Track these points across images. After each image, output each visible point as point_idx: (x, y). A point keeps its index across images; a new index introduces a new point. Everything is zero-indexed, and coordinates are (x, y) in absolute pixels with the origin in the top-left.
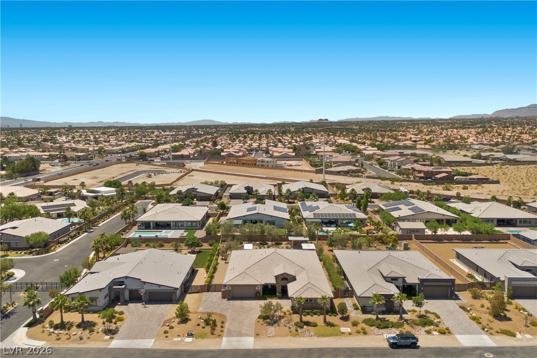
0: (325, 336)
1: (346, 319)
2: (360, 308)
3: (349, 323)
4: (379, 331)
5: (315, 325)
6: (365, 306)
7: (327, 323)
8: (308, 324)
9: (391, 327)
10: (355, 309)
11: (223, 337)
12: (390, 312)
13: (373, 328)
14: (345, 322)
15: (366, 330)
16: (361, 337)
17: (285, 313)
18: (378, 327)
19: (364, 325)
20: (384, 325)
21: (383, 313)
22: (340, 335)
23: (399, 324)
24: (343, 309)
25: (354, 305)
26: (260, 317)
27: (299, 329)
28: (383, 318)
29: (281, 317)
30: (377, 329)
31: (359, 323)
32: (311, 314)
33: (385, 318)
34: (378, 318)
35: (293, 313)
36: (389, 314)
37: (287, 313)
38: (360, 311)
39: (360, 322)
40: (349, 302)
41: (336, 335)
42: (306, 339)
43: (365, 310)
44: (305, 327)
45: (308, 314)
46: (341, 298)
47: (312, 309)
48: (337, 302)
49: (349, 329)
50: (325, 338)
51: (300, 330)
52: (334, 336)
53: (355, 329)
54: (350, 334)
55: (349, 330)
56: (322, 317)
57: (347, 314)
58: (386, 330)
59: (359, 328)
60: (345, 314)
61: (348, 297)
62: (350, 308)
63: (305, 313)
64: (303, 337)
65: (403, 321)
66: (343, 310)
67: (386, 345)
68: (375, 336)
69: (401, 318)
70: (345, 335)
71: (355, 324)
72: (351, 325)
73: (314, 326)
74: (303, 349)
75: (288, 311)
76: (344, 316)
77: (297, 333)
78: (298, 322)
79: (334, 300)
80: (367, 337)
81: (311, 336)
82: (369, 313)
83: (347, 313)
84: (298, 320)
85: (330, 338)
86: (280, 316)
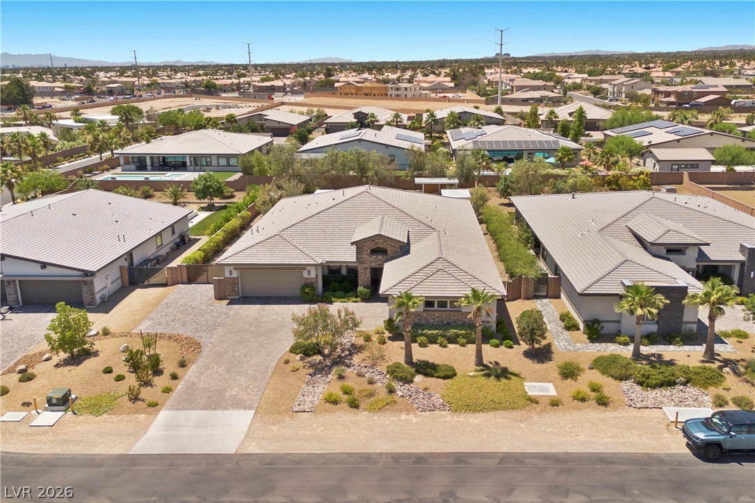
0: (475, 411)
1: (541, 355)
2: (581, 326)
3: (551, 367)
4: (645, 393)
5: (450, 374)
6: (596, 321)
7: (487, 367)
8: (427, 369)
9: (685, 384)
10: (568, 328)
11: (160, 410)
12: (674, 337)
13: (625, 385)
14: (537, 366)
15: (606, 392)
16: (592, 413)
17: (368, 339)
18: (641, 384)
19: (596, 377)
20: (661, 377)
21: (652, 339)
22: (524, 407)
23: (708, 374)
24: (535, 329)
25: (564, 317)
26: (293, 350)
27: (397, 385)
28: (653, 355)
29: (355, 349)
30: (638, 388)
31: (580, 370)
32: (440, 340)
33: (660, 356)
34: (637, 356)
35: (392, 339)
36: (670, 343)
37: (375, 338)
38: (581, 335)
39: (585, 366)
40: (549, 310)
41: (511, 407)
42: (414, 420)
43: (596, 332)
44: (419, 378)
45: (433, 340)
46: (527, 298)
47: (446, 326)
48: (516, 309)
49: (550, 386)
50: (477, 415)
51: (400, 389)
52: (505, 409)
53: (571, 386)
54: (555, 403)
55: (550, 390)
56: (472, 348)
57: (544, 343)
58: (666, 392)
59: (582, 384)
60: (539, 342)
61: (546, 297)
62: (553, 326)
63: (423, 339)
64: (408, 411)
65: (718, 364)
66: (532, 332)
67: (678, 446)
68: (634, 412)
69: (711, 355)
70: (539, 407)
71: (569, 372)
72: (556, 374)
73: (445, 378)
74: (396, 458)
75: (378, 333)
76: (537, 346)
77: (390, 398)
78: (397, 366)
79: (510, 305)
80: (608, 414)
81: (433, 408)
82: (610, 338)
83: (545, 338)
84: (401, 359)
85: (491, 415)
86: (353, 345)
